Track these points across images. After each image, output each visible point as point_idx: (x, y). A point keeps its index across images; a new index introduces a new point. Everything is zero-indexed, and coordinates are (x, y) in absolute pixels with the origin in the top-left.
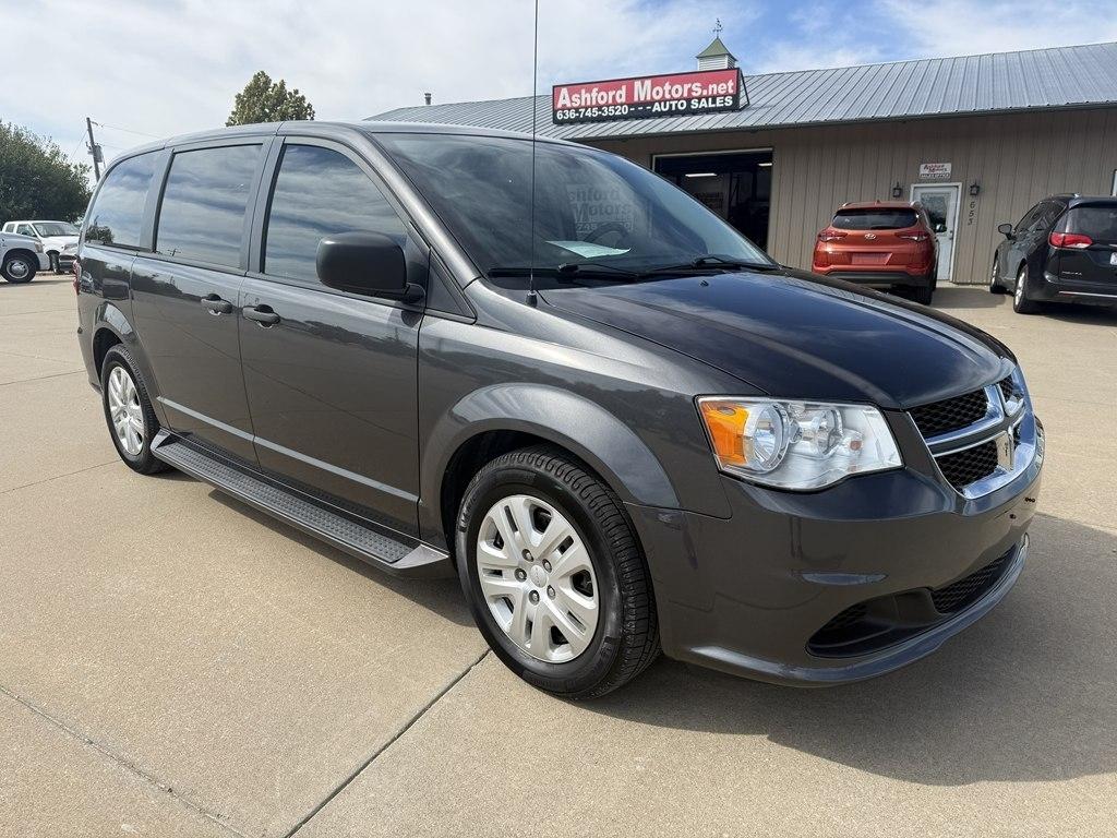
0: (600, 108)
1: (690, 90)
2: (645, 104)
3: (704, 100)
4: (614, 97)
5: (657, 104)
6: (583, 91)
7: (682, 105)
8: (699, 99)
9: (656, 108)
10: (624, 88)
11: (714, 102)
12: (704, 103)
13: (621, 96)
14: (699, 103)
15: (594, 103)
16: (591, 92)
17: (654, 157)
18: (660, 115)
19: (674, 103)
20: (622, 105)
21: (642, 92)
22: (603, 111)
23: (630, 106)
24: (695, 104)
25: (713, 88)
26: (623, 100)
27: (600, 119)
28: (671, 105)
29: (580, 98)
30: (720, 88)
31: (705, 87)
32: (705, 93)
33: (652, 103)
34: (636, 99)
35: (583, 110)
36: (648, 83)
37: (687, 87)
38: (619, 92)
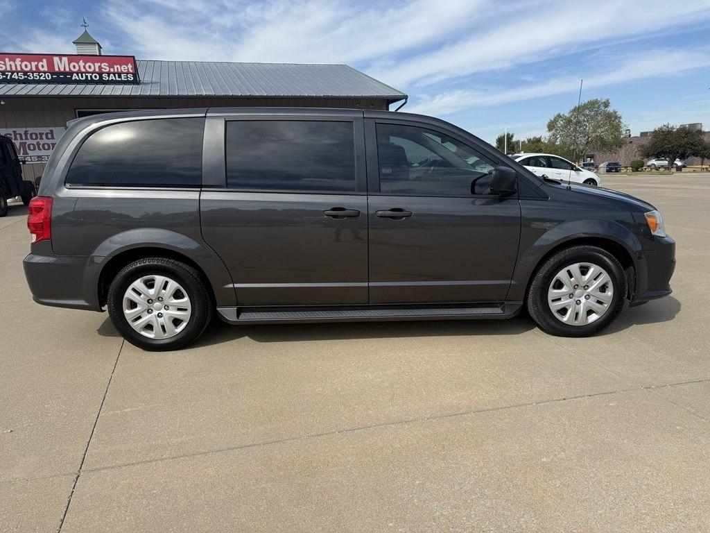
0: (25, 73)
1: (100, 68)
2: (65, 73)
3: (112, 75)
4: (37, 66)
5: (75, 74)
6: (7, 60)
7: (96, 77)
8: (109, 74)
9: (75, 77)
10: (45, 60)
11: (120, 77)
12: (112, 77)
13: (43, 66)
14: (109, 76)
15: (19, 69)
16: (14, 61)
17: (77, 110)
18: (78, 82)
19: (89, 75)
20: (45, 73)
21: (61, 65)
22: (28, 76)
23: (52, 74)
24: (105, 77)
25: (117, 68)
26: (46, 69)
27: (26, 82)
28: (87, 76)
29: (5, 65)
30: (124, 68)
31: (111, 66)
32: (112, 70)
33: (71, 73)
34: (57, 69)
35: (10, 74)
36: (65, 59)
37: (97, 65)
38: (40, 64)
